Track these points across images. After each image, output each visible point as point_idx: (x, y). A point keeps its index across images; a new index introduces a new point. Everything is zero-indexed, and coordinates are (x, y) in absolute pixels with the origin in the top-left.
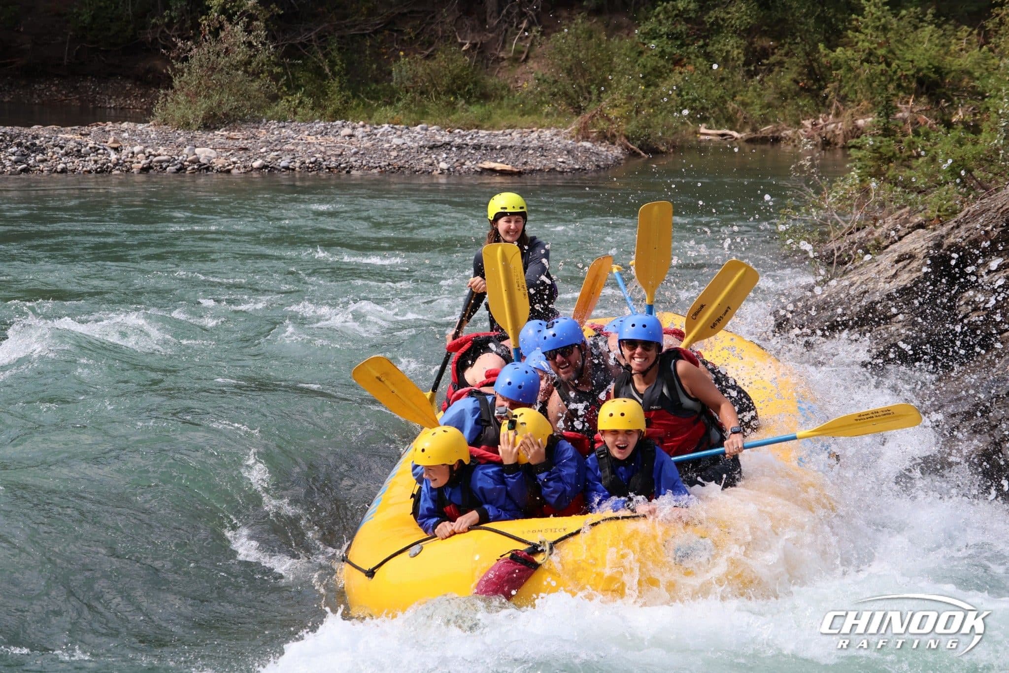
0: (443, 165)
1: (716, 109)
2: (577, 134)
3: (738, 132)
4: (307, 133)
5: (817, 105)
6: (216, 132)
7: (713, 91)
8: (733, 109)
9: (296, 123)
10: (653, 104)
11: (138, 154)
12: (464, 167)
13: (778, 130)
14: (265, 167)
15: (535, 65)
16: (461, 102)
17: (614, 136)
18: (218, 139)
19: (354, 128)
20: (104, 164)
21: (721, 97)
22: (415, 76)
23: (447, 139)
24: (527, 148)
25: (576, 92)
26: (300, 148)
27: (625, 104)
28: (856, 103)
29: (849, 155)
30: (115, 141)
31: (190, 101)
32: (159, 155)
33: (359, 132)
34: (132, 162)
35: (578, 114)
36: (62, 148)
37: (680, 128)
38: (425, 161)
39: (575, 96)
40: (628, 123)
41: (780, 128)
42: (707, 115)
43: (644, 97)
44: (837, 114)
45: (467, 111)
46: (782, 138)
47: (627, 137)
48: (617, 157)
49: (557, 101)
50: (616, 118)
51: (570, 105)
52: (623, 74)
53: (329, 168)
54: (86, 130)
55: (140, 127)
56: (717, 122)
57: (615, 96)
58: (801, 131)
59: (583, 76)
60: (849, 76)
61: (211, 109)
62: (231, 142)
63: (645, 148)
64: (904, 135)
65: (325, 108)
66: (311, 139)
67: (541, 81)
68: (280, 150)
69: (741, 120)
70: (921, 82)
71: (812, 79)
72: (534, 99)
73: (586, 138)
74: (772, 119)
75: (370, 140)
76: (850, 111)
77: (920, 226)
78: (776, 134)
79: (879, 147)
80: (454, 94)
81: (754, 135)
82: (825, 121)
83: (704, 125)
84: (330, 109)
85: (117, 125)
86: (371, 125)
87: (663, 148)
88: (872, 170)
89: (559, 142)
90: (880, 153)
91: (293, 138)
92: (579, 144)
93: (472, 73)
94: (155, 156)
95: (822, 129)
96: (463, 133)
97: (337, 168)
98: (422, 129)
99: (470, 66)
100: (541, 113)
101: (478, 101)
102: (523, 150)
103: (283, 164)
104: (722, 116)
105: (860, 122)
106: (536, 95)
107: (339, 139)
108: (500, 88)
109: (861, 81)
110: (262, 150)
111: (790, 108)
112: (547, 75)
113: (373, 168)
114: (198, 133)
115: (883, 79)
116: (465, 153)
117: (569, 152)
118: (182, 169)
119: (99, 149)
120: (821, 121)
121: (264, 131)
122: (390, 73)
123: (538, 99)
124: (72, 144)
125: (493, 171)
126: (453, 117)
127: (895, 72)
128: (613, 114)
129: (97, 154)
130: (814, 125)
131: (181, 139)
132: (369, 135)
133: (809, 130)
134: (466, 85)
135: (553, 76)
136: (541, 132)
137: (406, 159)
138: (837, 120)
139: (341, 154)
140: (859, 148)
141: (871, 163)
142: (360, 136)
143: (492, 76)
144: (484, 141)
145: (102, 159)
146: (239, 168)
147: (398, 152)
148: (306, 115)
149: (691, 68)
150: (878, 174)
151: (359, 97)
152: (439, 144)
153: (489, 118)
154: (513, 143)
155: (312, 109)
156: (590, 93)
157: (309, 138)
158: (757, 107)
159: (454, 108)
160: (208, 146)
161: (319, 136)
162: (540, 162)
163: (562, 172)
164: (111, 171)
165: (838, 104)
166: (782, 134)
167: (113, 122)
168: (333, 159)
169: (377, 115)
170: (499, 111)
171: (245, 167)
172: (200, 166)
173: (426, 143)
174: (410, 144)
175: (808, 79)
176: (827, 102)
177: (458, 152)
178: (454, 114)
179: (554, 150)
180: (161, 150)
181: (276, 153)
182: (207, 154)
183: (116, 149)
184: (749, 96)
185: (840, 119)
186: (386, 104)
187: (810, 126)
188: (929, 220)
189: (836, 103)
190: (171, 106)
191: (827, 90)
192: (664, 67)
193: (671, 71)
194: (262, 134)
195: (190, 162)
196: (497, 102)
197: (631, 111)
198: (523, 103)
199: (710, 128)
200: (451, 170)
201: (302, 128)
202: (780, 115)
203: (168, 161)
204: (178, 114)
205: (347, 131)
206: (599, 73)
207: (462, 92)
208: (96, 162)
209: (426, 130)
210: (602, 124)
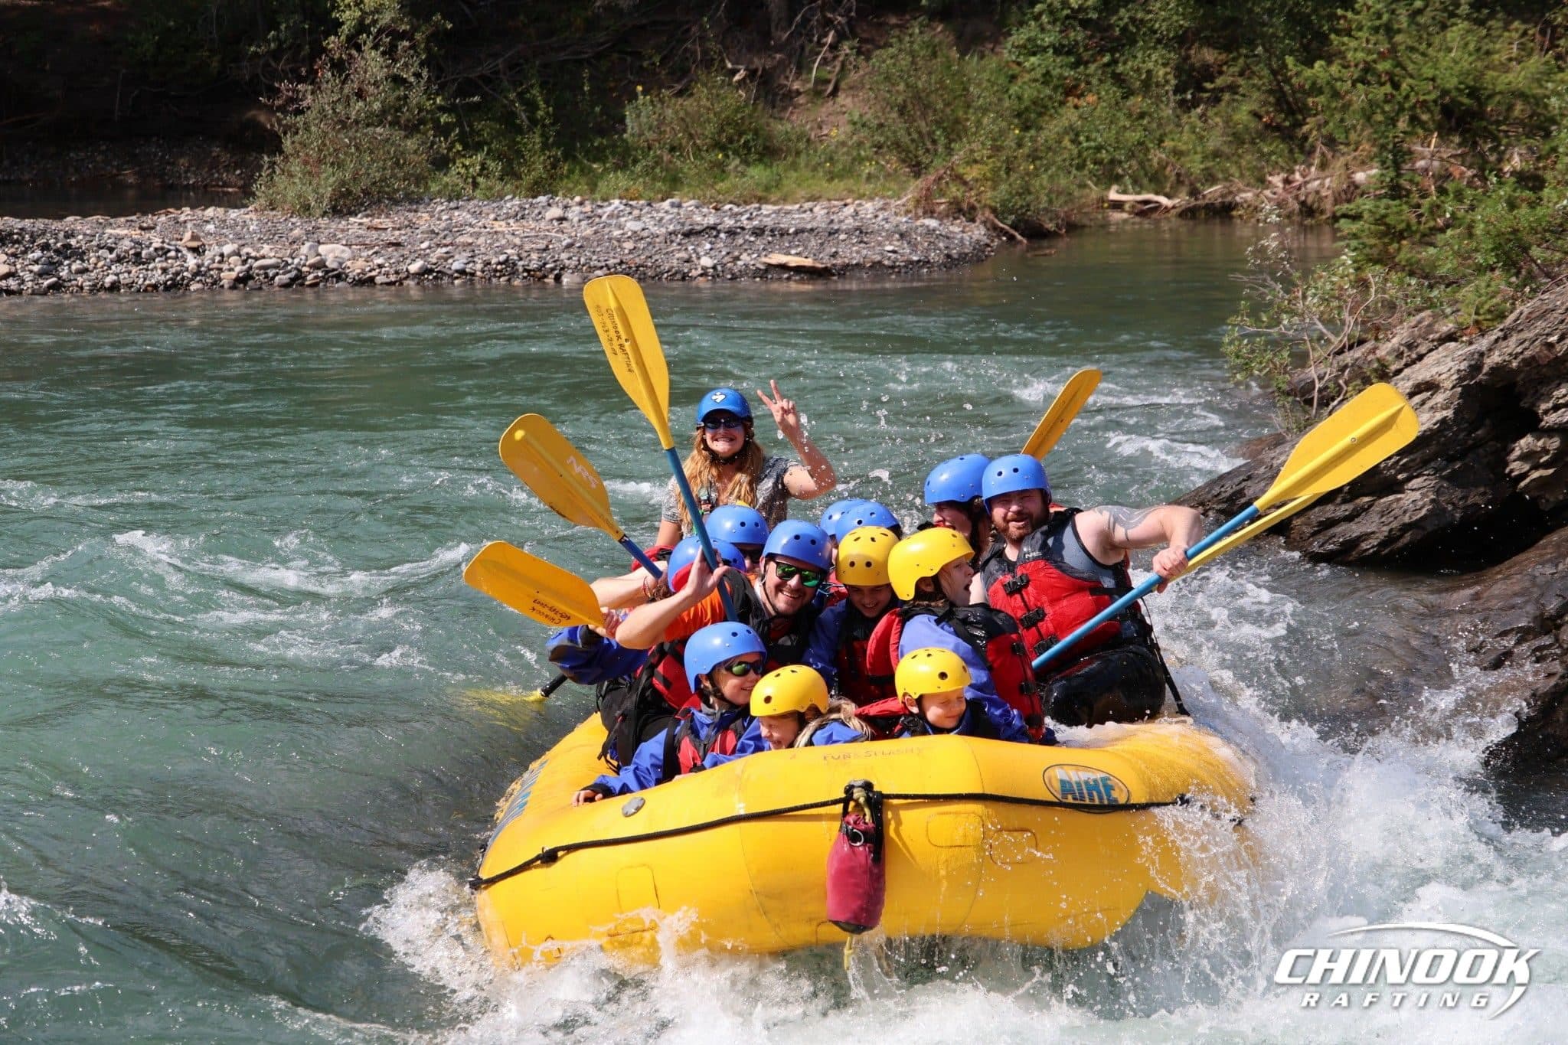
0: (706, 261)
1: (1134, 162)
2: (916, 207)
3: (1169, 196)
4: (492, 216)
5: (1291, 151)
6: (352, 220)
7: (1127, 134)
8: (1160, 161)
9: (475, 202)
10: (1033, 157)
11: (229, 256)
12: (739, 263)
13: (1231, 193)
14: (430, 271)
15: (848, 101)
16: (734, 162)
17: (973, 208)
18: (354, 230)
19: (566, 207)
20: (177, 274)
21: (1141, 143)
22: (662, 121)
23: (712, 220)
24: (837, 231)
25: (913, 141)
26: (481, 240)
27: (989, 157)
28: (1352, 147)
29: (1339, 230)
30: (194, 238)
31: (310, 173)
32: (263, 257)
33: (574, 213)
34: (220, 270)
35: (917, 175)
36: (111, 250)
37: (1076, 194)
38: (678, 255)
39: (912, 147)
40: (994, 188)
41: (1234, 189)
42: (1120, 171)
43: (1020, 145)
44: (1323, 166)
45: (743, 175)
46: (1237, 204)
47: (994, 210)
48: (978, 241)
49: (883, 155)
50: (977, 180)
51: (904, 161)
52: (985, 111)
53: (528, 271)
54: (148, 220)
55: (234, 214)
56: (1135, 182)
57: (974, 146)
58: (1267, 192)
59: (924, 115)
60: (1334, 105)
61: (343, 183)
62: (375, 234)
63: (1022, 225)
64: (1423, 197)
65: (519, 177)
66: (500, 226)
67: (859, 126)
68: (451, 244)
69: (1173, 178)
70: (1447, 111)
71: (1282, 111)
72: (848, 153)
73: (930, 213)
74: (1220, 176)
75: (591, 225)
76: (1342, 160)
77: (1451, 337)
78: (1229, 199)
79: (1385, 216)
80: (723, 148)
81: (1193, 202)
82: (1304, 176)
83: (1115, 187)
84: (528, 180)
85: (198, 212)
86: (594, 201)
87: (1050, 226)
88: (1375, 252)
89: (886, 220)
90: (1385, 224)
91: (471, 225)
92: (918, 223)
93: (751, 116)
94: (256, 259)
95: (1299, 189)
96: (736, 209)
97: (540, 269)
98: (673, 205)
99: (746, 105)
100: (859, 175)
101: (760, 160)
102: (830, 234)
103: (457, 266)
104: (1142, 173)
105: (1360, 177)
106: (851, 147)
107: (543, 224)
108: (794, 137)
109: (1354, 112)
110: (424, 245)
111: (1249, 157)
112: (868, 116)
113: (596, 268)
114: (323, 222)
115: (1387, 108)
116: (741, 241)
117: (902, 236)
118: (299, 277)
119: (169, 251)
120: (1297, 176)
121: (426, 216)
122: (622, 120)
123: (855, 153)
124: (126, 244)
125: (784, 267)
126: (721, 186)
127: (1407, 97)
128: (972, 173)
129: (167, 259)
130: (1287, 181)
131: (297, 232)
132: (589, 218)
133: (1280, 191)
134: (740, 136)
135: (877, 117)
136: (860, 205)
137: (648, 254)
138: (1322, 175)
139: (546, 249)
140: (1356, 217)
141: (1372, 241)
142: (576, 219)
143: (781, 119)
144: (769, 222)
145: (175, 266)
146: (387, 274)
147: (636, 242)
148: (490, 188)
149: (1091, 98)
150: (1383, 259)
151: (574, 158)
152: (699, 228)
153: (778, 184)
154: (814, 224)
155: (501, 179)
156: (934, 142)
157: (496, 224)
158: (1198, 157)
159: (723, 171)
160: (338, 241)
161: (511, 221)
162: (858, 252)
163: (893, 267)
164: (188, 285)
165: (1324, 149)
166: (1238, 199)
167: (193, 208)
168: (534, 256)
169: (602, 186)
170: (794, 175)
171: (397, 273)
172: (327, 272)
173: (679, 227)
174: (654, 230)
175: (1276, 111)
176: (1307, 145)
177: (729, 240)
178: (723, 181)
179: (879, 233)
180: (266, 249)
181: (445, 250)
182: (337, 254)
183: (194, 250)
184: (1184, 140)
185: (1327, 173)
186: (617, 167)
187: (1281, 185)
188: (1462, 329)
189: (1320, 148)
190: (280, 180)
191: (1305, 128)
192: (1050, 98)
193: (1062, 103)
194: (423, 219)
195: (311, 266)
196: (790, 159)
197: (1000, 169)
198: (831, 159)
199: (1125, 192)
200: (719, 268)
201: (485, 210)
202: (1233, 170)
203: (276, 266)
204: (291, 194)
205: (555, 212)
206: (948, 110)
207: (735, 145)
208: (165, 271)
209: (679, 206)
210: (955, 191)
